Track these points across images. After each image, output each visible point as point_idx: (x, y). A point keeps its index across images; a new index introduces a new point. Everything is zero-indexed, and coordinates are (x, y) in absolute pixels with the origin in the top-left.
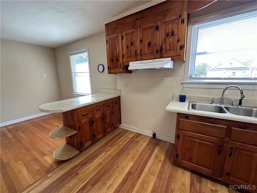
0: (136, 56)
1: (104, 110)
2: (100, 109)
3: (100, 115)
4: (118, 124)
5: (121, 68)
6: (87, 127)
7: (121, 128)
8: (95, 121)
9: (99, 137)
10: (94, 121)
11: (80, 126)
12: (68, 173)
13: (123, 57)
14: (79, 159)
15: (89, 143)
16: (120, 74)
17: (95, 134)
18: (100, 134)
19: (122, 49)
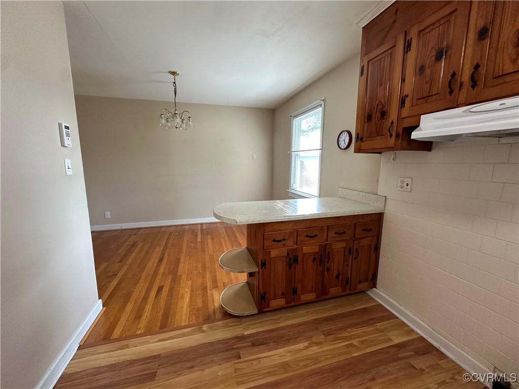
0: (451, 92)
1: (329, 240)
2: (316, 236)
3: (316, 249)
4: (365, 284)
5: (391, 136)
6: (280, 267)
7: (373, 299)
8: (300, 259)
9: (305, 297)
10: (297, 258)
11: (265, 261)
12: (227, 343)
13: (403, 102)
14: (254, 326)
15: (281, 302)
16: (391, 154)
17: (296, 288)
18: (310, 292)
19: (403, 80)
